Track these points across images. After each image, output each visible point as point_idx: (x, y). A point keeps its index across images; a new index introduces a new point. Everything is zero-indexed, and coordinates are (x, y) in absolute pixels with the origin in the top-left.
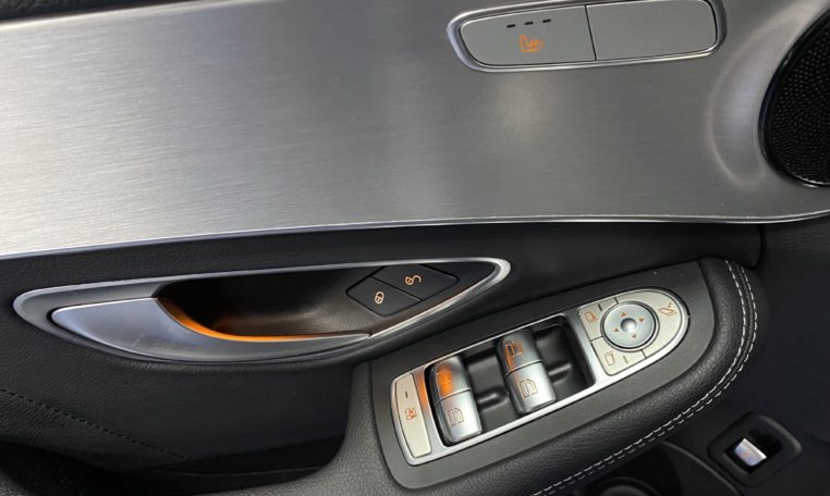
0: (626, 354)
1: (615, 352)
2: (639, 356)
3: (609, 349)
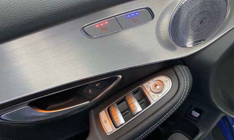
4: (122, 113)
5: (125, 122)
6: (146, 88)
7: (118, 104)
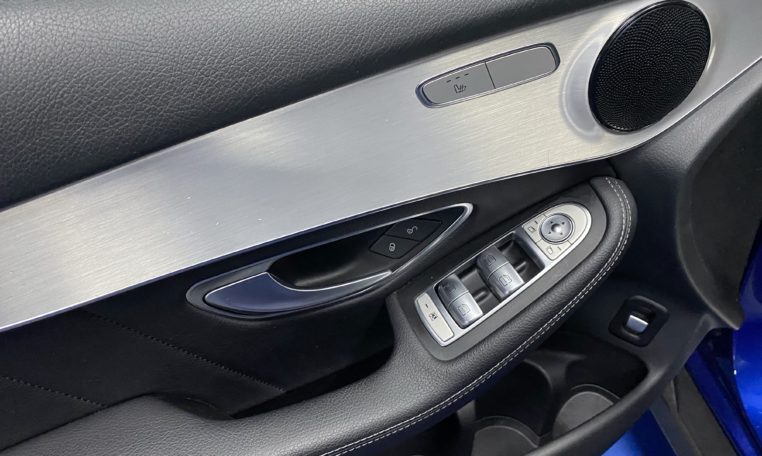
0: (560, 246)
1: (552, 246)
2: (568, 244)
3: (548, 245)
4: (474, 295)
5: (485, 313)
6: (529, 233)
7: (461, 275)
